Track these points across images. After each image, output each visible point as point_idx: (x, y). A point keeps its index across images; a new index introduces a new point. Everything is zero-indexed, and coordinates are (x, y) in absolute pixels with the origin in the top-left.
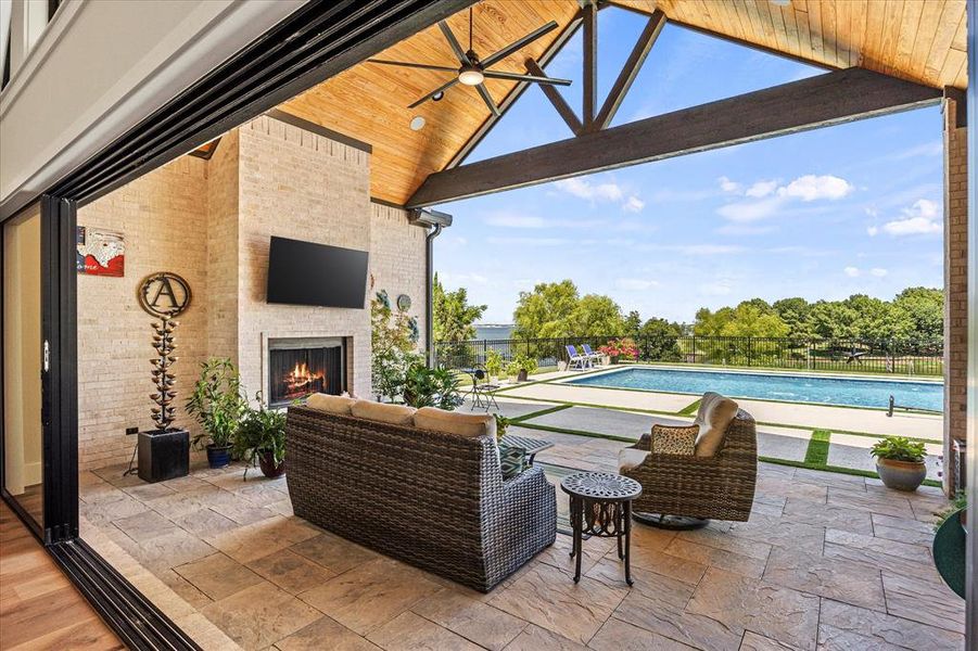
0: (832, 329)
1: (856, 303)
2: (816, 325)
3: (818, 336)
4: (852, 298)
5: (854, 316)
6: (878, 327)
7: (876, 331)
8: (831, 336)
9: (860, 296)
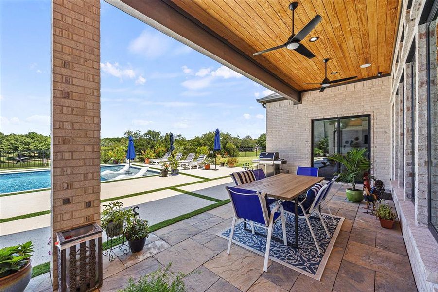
0: (18, 148)
1: (32, 136)
2: (8, 145)
3: (10, 151)
4: (30, 133)
5: (30, 141)
6: (42, 146)
7: (41, 148)
8: (17, 151)
9: (33, 133)
